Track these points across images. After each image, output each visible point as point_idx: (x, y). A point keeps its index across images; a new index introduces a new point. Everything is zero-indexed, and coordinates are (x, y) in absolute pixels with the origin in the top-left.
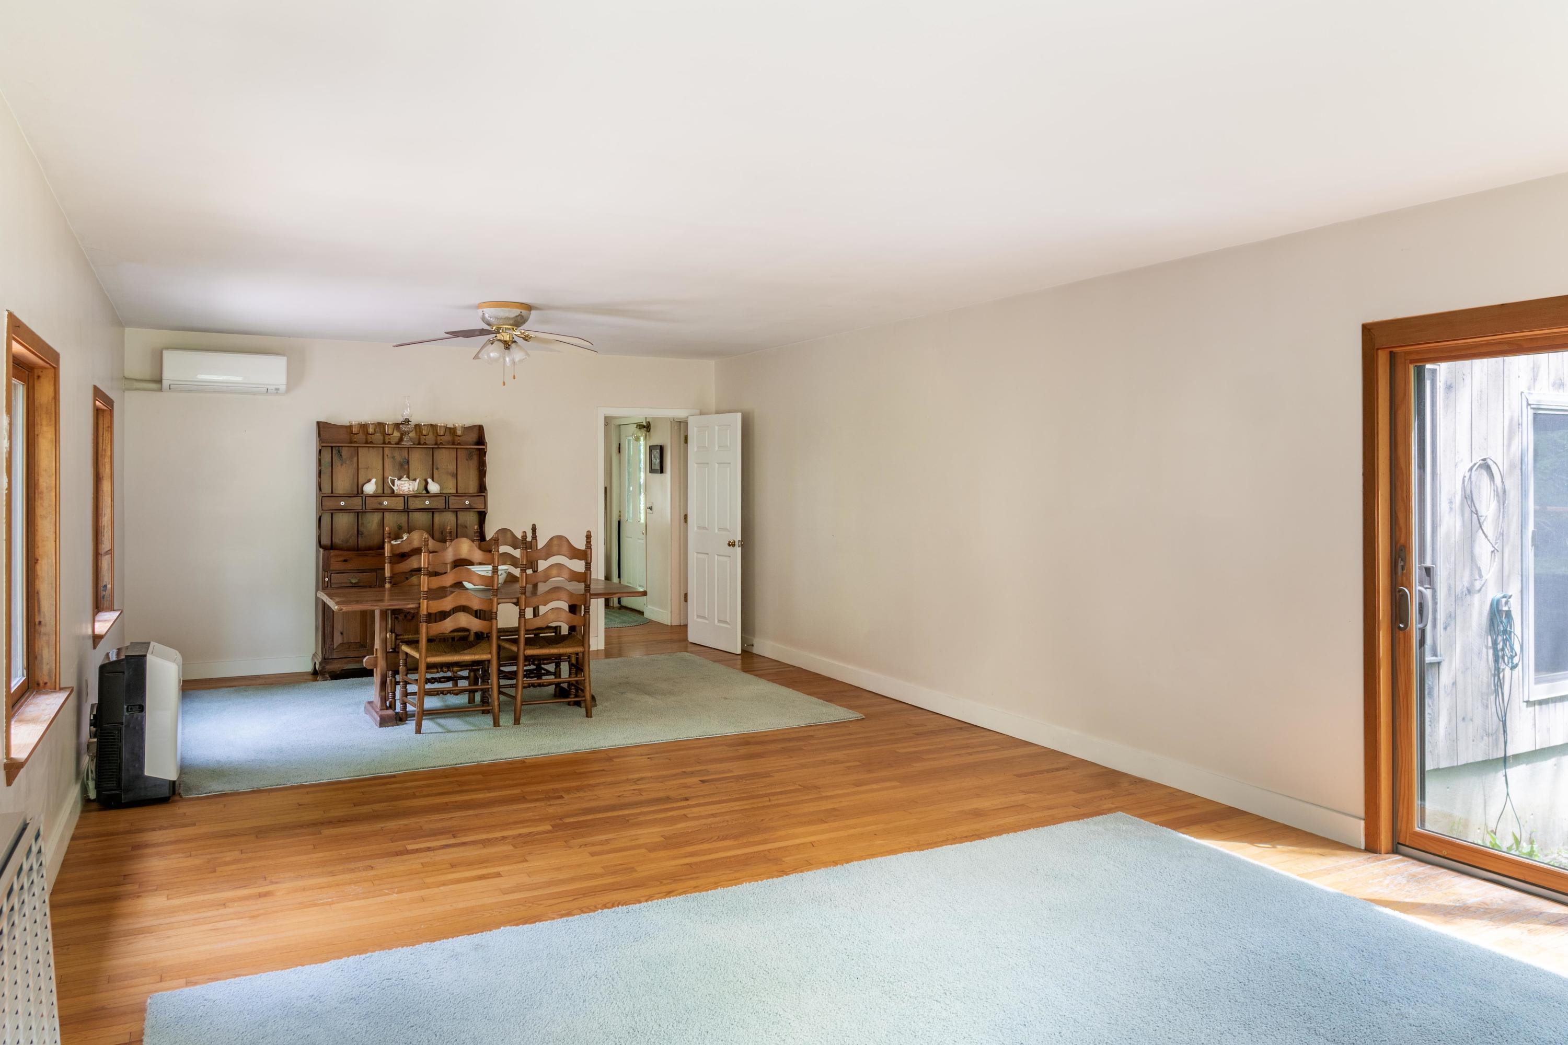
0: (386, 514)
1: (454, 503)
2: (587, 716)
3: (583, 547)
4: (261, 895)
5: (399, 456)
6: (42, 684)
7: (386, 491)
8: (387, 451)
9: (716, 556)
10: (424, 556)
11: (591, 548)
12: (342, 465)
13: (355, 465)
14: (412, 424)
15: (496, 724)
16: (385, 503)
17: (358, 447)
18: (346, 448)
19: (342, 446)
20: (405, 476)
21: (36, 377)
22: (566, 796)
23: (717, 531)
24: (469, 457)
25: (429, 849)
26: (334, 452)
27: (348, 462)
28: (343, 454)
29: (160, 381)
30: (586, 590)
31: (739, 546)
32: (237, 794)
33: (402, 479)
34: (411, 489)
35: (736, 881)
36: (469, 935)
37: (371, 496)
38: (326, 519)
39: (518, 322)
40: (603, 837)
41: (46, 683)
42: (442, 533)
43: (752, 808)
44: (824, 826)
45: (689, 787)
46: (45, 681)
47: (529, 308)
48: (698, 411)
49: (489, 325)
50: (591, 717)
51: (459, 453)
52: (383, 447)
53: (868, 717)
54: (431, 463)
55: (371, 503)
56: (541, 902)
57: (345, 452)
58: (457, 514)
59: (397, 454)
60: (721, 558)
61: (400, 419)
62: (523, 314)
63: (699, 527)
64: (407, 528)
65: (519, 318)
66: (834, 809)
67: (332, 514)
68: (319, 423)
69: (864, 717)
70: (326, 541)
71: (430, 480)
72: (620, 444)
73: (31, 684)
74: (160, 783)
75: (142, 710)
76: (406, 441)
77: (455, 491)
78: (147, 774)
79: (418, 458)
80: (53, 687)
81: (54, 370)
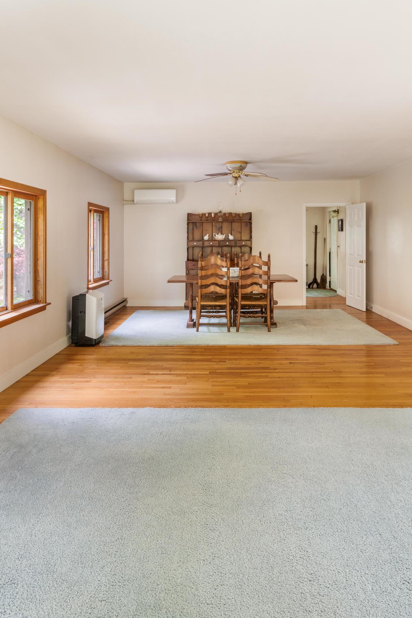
0: (213, 248)
1: (239, 244)
2: (268, 331)
3: (267, 261)
4: (87, 382)
5: (219, 225)
6: (39, 301)
7: (212, 239)
8: (214, 223)
9: (356, 267)
10: (200, 263)
11: (270, 261)
12: (197, 229)
13: (201, 229)
14: (222, 214)
15: (229, 331)
16: (211, 243)
17: (202, 222)
19: (197, 222)
20: (220, 233)
21: (38, 199)
22: (227, 361)
23: (356, 256)
24: (246, 225)
25: (157, 374)
26: (194, 224)
27: (199, 228)
28: (197, 225)
29: (133, 201)
30: (268, 278)
31: (365, 263)
32: (117, 346)
34: (222, 238)
35: (259, 406)
36: (134, 408)
37: (206, 241)
38: (191, 250)
39: (241, 169)
40: (224, 380)
41: (41, 301)
43: (301, 377)
44: (327, 389)
45: (282, 364)
46: (40, 300)
47: (246, 163)
48: (351, 203)
49: (230, 171)
50: (270, 332)
51: (242, 224)
52: (212, 222)
53: (400, 344)
54: (231, 228)
55: (206, 244)
56: (173, 401)
57: (198, 224)
58: (241, 247)
59: (217, 224)
60: (358, 268)
61: (217, 211)
62: (242, 165)
63: (350, 254)
65: (241, 167)
66: (339, 383)
67: (193, 247)
68: (188, 214)
69: (398, 344)
70: (191, 258)
71: (229, 235)
72: (330, 220)
73: (35, 301)
74: (90, 339)
75: (85, 313)
76: (220, 219)
77: (240, 239)
78: (86, 335)
79: (225, 226)
80: (43, 302)
81: (43, 196)
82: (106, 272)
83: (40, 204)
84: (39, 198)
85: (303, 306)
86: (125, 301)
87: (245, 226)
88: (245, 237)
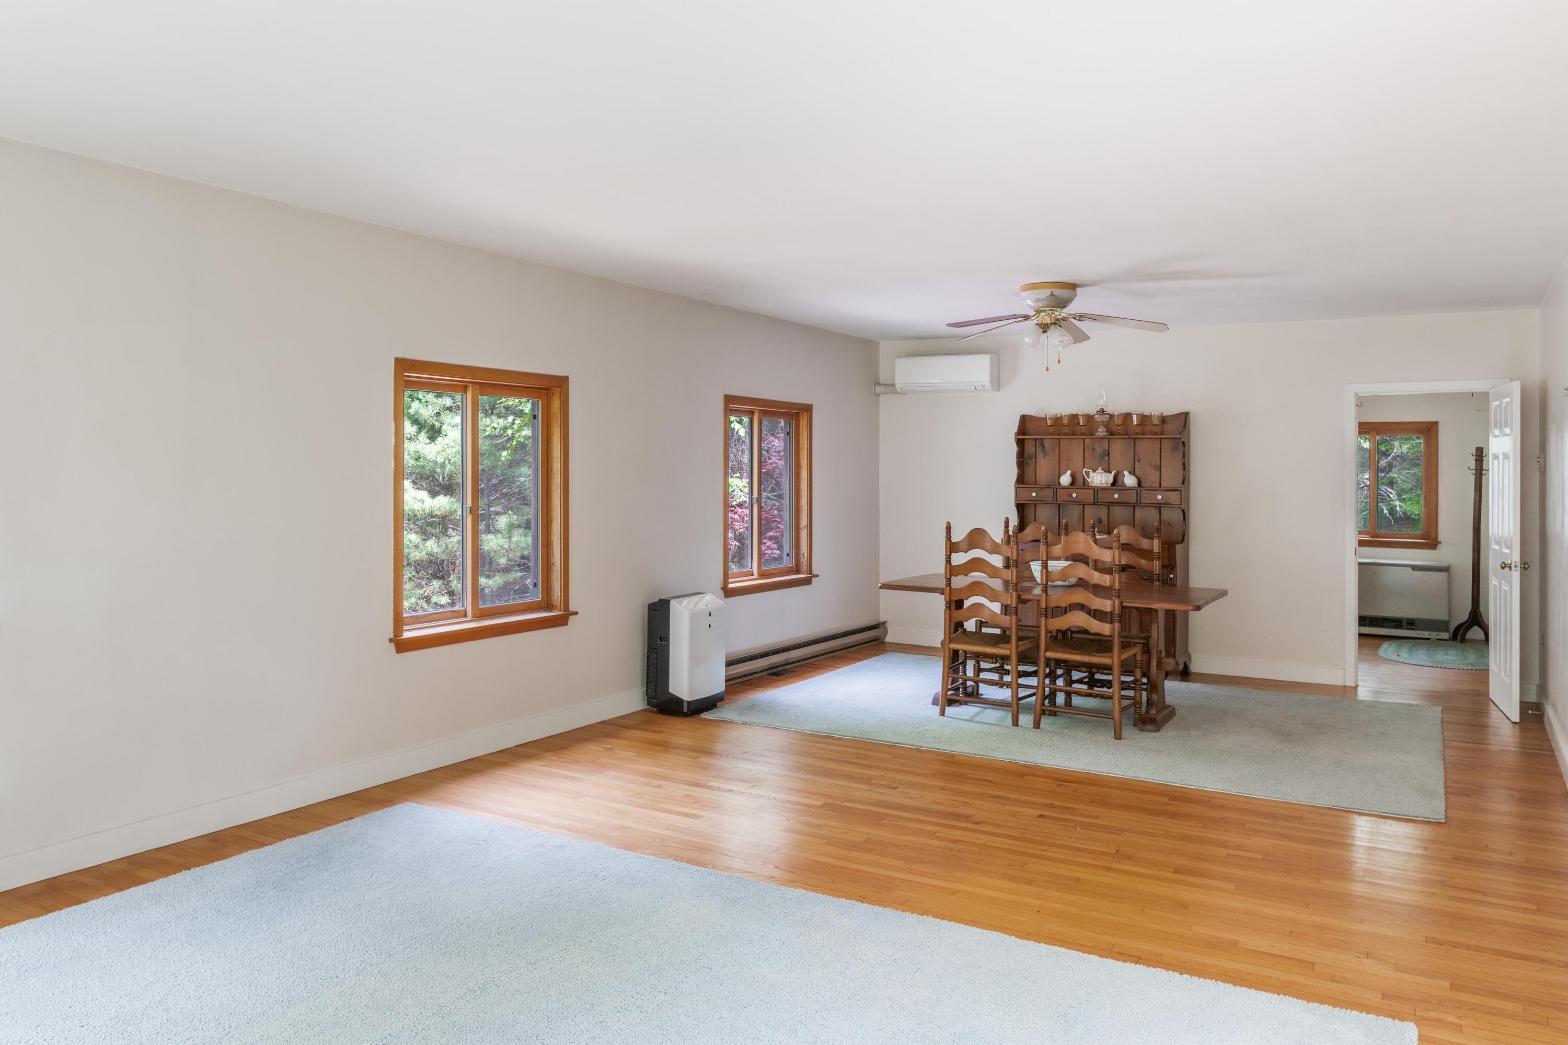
1: (1146, 498)
5: (1100, 447)
6: (554, 604)
8: (1087, 442)
9: (1503, 583)
12: (1044, 457)
13: (1057, 457)
14: (1106, 418)
15: (1015, 723)
16: (1074, 495)
17: (1060, 439)
18: (1049, 440)
19: (1045, 439)
20: (1100, 468)
21: (551, 394)
23: (1503, 547)
24: (1174, 449)
26: (1038, 444)
27: (1050, 454)
28: (1046, 446)
29: (893, 385)
31: (1516, 571)
33: (1097, 471)
34: (1104, 482)
37: (1064, 488)
41: (556, 606)
42: (1144, 530)
46: (556, 602)
47: (1073, 287)
49: (1030, 308)
50: (1119, 739)
51: (1162, 444)
52: (1084, 439)
54: (1131, 454)
55: (1062, 496)
57: (1047, 444)
58: (1134, 509)
59: (1096, 445)
60: (1506, 586)
61: (1093, 410)
64: (1107, 522)
65: (1054, 299)
67: (1035, 505)
68: (1022, 417)
69: (1443, 821)
71: (1126, 473)
73: (547, 605)
74: (678, 701)
75: (668, 642)
76: (1101, 432)
77: (1158, 485)
78: (670, 691)
79: (1118, 448)
80: (559, 609)
81: (559, 389)
82: (804, 554)
83: (556, 404)
84: (553, 394)
85: (1345, 686)
86: (879, 626)
87: (1172, 451)
88: (1170, 478)
